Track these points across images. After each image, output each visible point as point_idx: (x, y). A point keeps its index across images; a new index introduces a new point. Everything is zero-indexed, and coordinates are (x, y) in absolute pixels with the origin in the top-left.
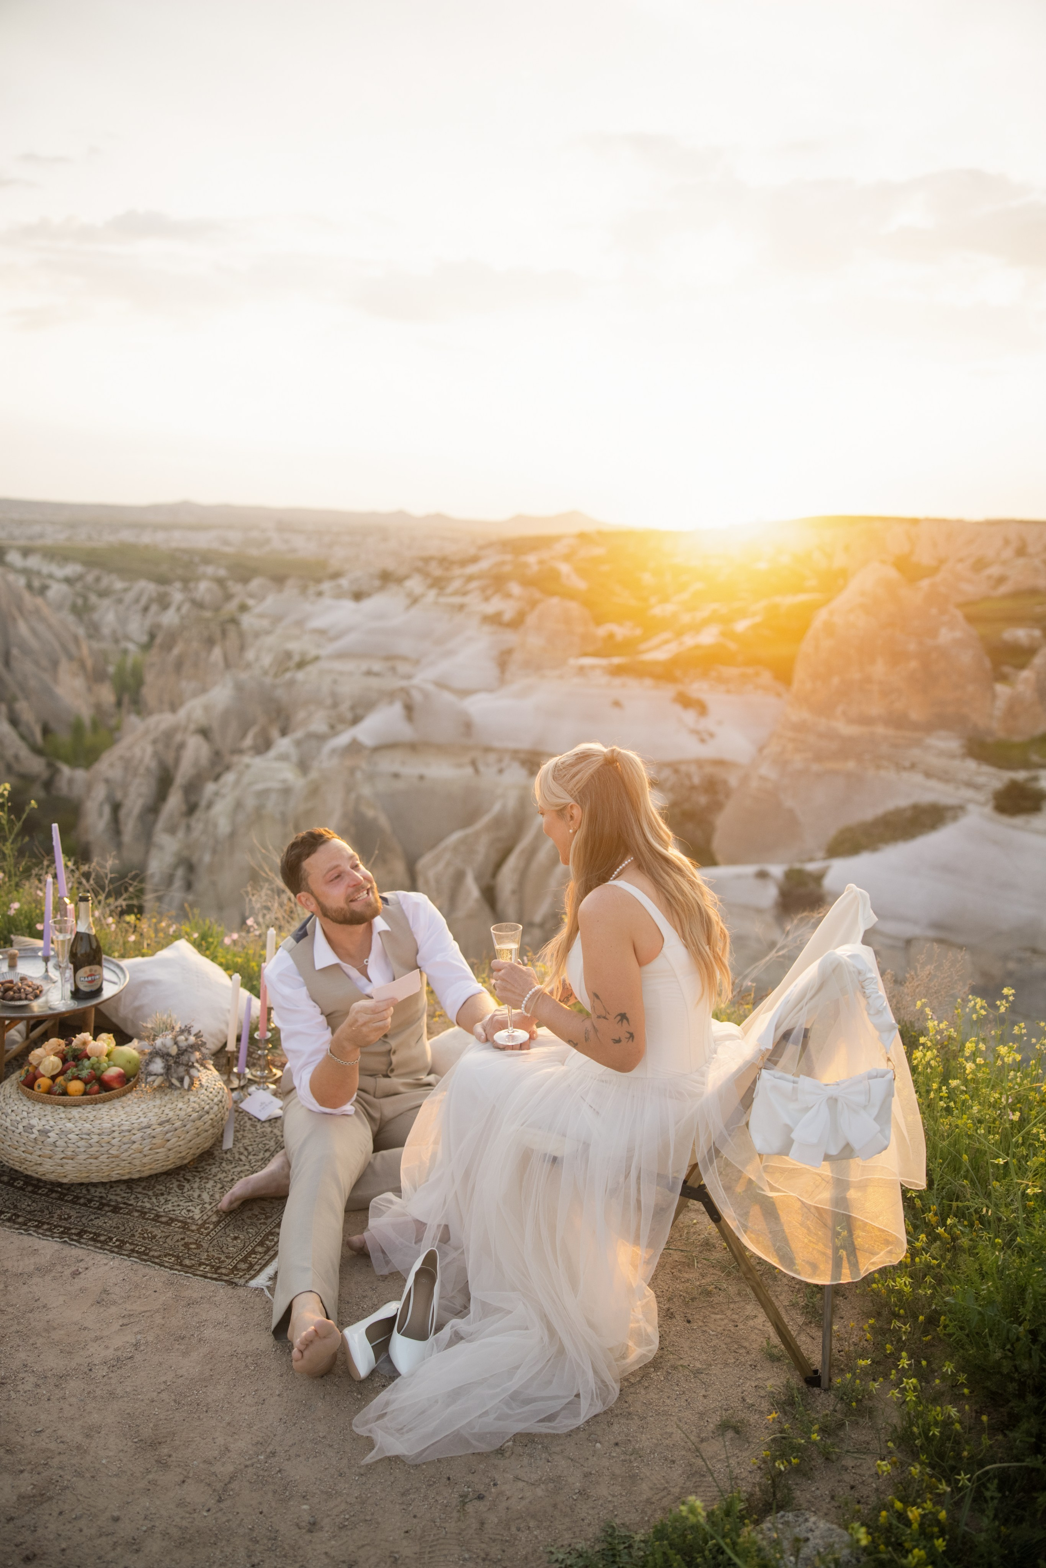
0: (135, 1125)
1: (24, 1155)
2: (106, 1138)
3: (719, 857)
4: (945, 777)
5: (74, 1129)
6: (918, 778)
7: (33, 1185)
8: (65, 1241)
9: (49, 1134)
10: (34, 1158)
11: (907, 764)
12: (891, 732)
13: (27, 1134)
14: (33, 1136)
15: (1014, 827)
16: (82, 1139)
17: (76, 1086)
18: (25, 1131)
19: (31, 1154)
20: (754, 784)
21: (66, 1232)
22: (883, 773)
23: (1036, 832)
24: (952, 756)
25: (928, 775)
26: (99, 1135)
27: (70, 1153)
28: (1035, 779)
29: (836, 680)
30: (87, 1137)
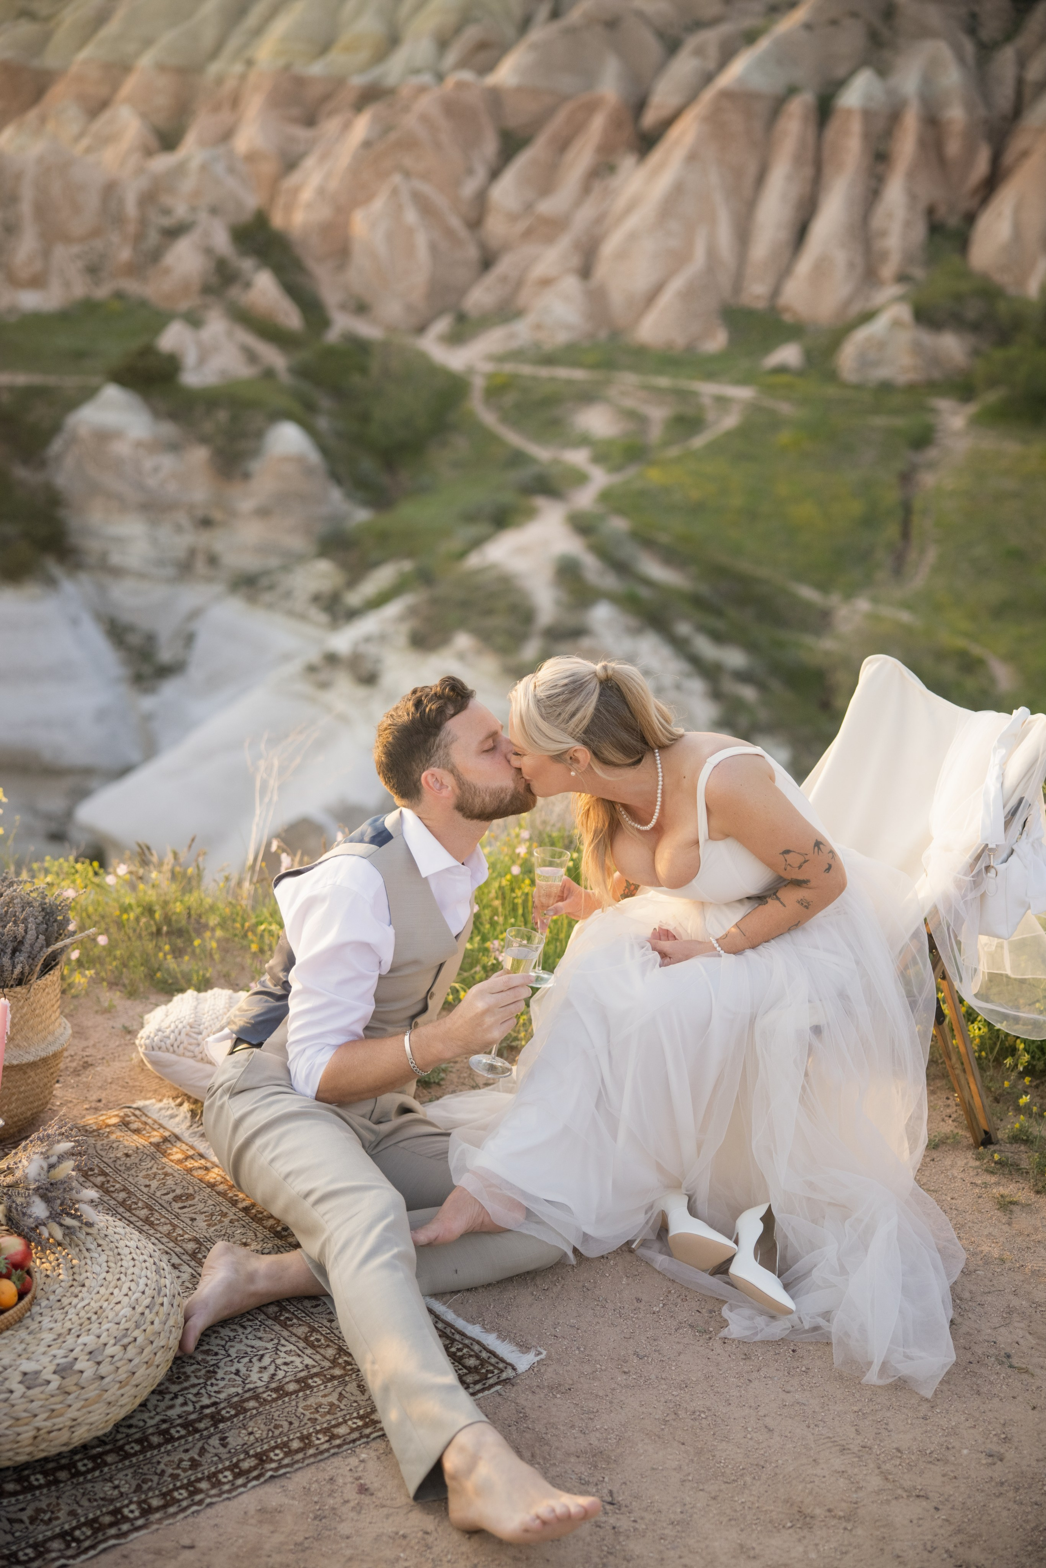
0: (148, 1292)
1: (49, 1424)
2: (150, 1328)
5: (103, 1339)
7: (62, 1468)
8: (272, 1477)
9: (78, 1366)
10: (72, 1413)
13: (37, 1390)
14: (54, 1385)
16: (125, 1347)
17: (8, 1289)
18: (29, 1388)
19: (61, 1415)
26: (137, 1327)
27: (125, 1376)
30: (130, 1339)
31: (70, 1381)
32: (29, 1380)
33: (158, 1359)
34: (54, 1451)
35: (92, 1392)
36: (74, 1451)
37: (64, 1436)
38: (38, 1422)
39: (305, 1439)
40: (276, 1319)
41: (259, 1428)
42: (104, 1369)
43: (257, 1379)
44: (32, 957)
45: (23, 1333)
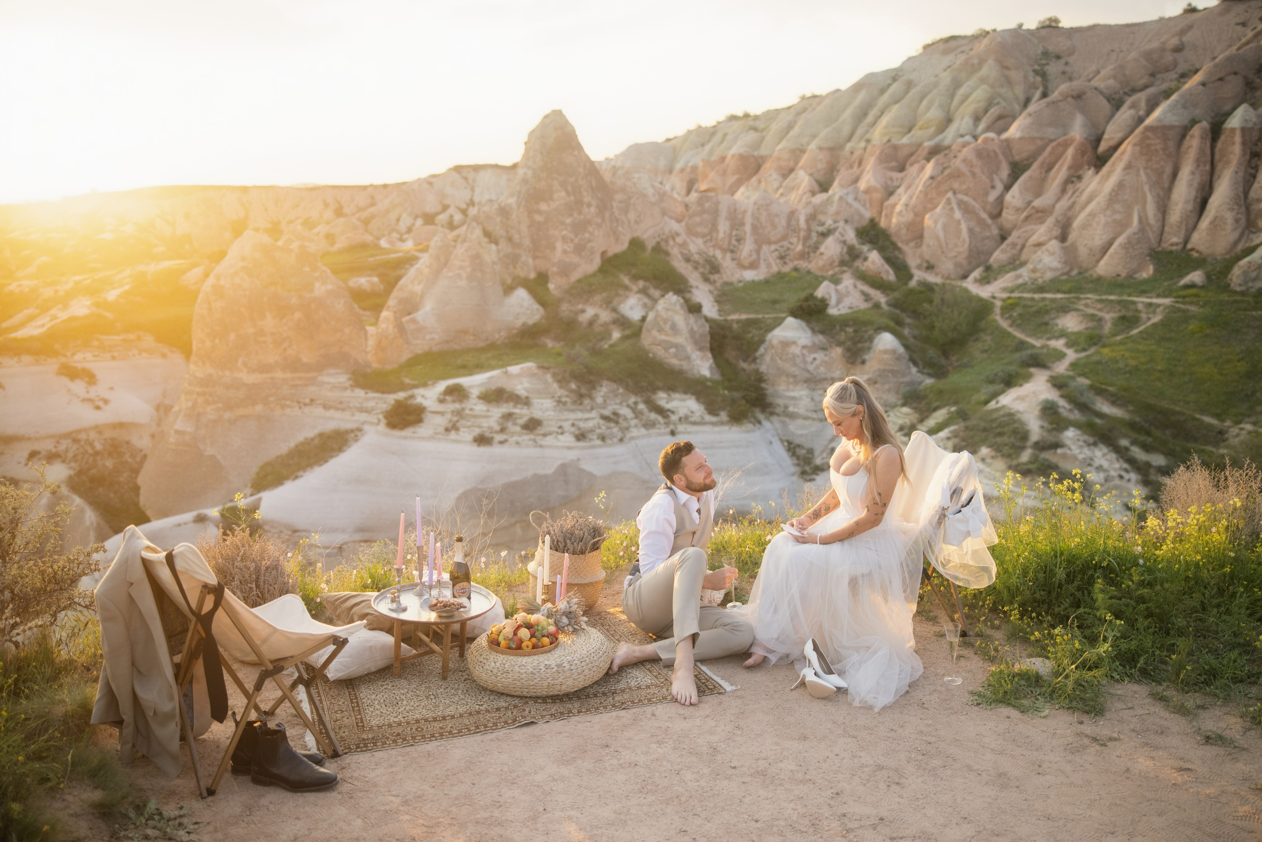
3: (149, 513)
4: (340, 406)
5: (575, 659)
6: (319, 411)
10: (560, 680)
11: (307, 401)
12: (288, 375)
13: (549, 670)
15: (406, 438)
17: (546, 640)
20: (172, 440)
21: (614, 706)
22: (288, 411)
23: (423, 438)
24: (345, 389)
25: (326, 407)
28: (412, 397)
29: (232, 336)
31: (560, 669)
32: (547, 667)
33: (594, 669)
34: (556, 693)
35: (568, 674)
36: (564, 695)
37: (558, 687)
38: (549, 680)
39: (640, 701)
40: (648, 670)
41: (626, 696)
42: (572, 667)
43: (633, 684)
44: (586, 544)
45: (549, 654)
